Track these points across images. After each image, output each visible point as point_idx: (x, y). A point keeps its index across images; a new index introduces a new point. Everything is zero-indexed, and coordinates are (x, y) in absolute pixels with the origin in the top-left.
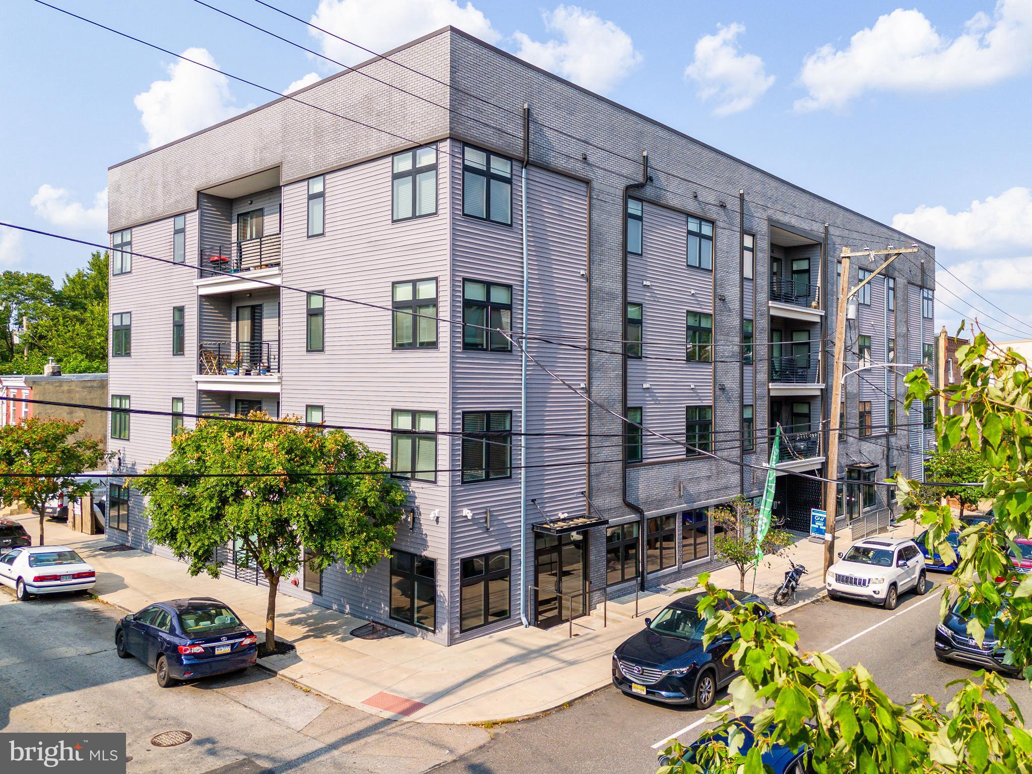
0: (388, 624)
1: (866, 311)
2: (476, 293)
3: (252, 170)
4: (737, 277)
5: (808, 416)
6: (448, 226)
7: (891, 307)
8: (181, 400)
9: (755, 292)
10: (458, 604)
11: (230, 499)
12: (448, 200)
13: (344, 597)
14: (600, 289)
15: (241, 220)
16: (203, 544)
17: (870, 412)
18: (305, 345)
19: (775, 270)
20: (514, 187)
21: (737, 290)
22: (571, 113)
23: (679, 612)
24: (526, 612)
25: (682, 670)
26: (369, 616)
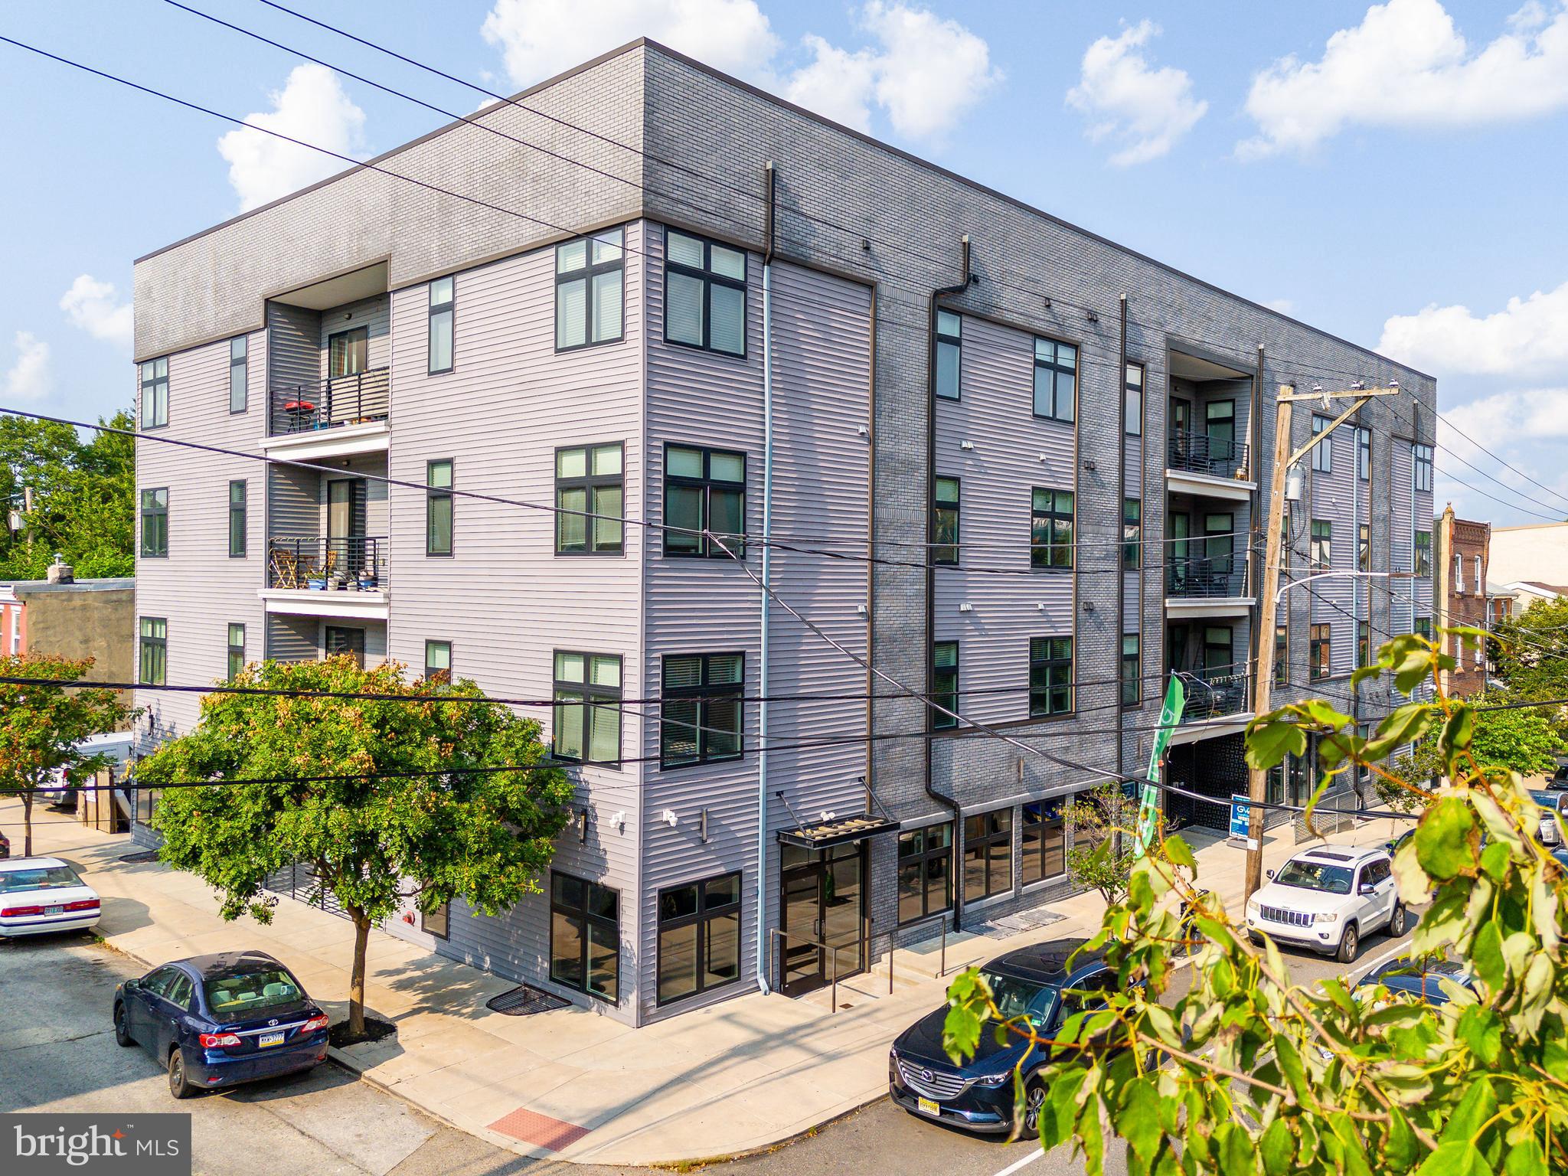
0: (547, 989)
1: (1323, 481)
2: (687, 466)
3: (346, 265)
4: (1114, 432)
5: (1229, 648)
6: (640, 360)
7: (1365, 475)
8: (241, 627)
9: (1144, 455)
10: (655, 961)
11: (284, 800)
12: (640, 318)
13: (482, 944)
14: (891, 456)
15: (335, 344)
16: (240, 872)
17: (1327, 641)
18: (425, 545)
19: (1180, 418)
20: (750, 295)
21: (1115, 452)
22: (844, 177)
23: (999, 978)
24: (765, 969)
25: (996, 1077)
26: (520, 975)
